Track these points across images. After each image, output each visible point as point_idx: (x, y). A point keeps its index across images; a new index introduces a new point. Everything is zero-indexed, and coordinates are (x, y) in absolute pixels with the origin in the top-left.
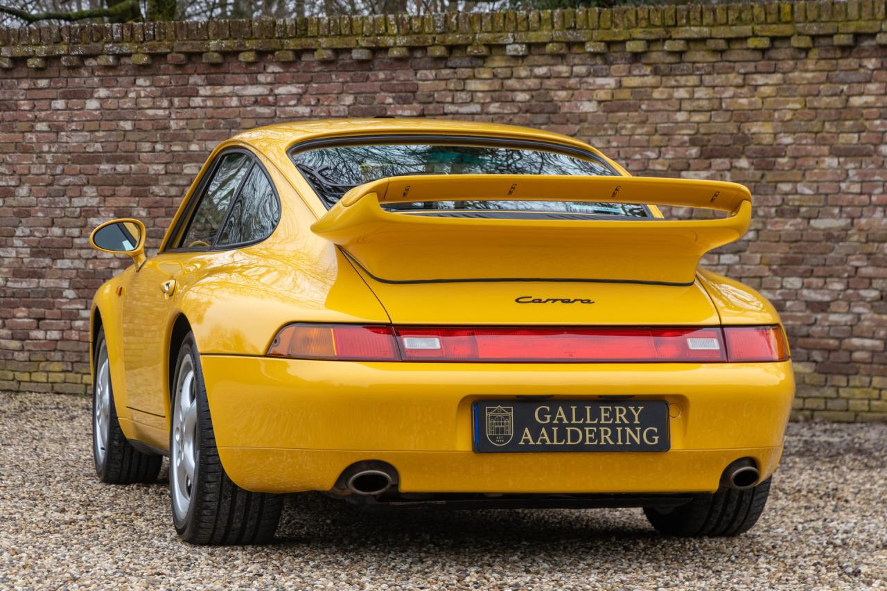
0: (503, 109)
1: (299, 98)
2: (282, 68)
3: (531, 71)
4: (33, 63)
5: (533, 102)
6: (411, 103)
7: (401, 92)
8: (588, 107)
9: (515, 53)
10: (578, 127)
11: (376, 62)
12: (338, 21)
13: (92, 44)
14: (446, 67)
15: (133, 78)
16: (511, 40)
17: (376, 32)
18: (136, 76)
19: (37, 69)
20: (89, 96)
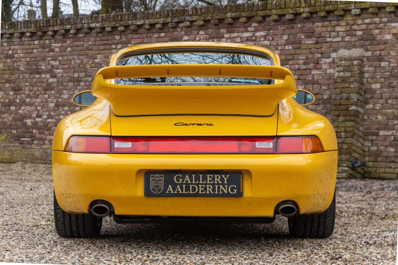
0: (351, 39)
1: (265, 37)
2: (258, 24)
3: (363, 21)
4: (158, 26)
5: (365, 35)
6: (312, 38)
7: (307, 33)
8: (388, 37)
9: (355, 13)
10: (384, 46)
11: (297, 20)
12: (280, 2)
13: (181, 17)
14: (327, 21)
15: (198, 31)
16: (354, 7)
17: (296, 6)
18: (199, 30)
19: (160, 29)
20: (180, 40)
